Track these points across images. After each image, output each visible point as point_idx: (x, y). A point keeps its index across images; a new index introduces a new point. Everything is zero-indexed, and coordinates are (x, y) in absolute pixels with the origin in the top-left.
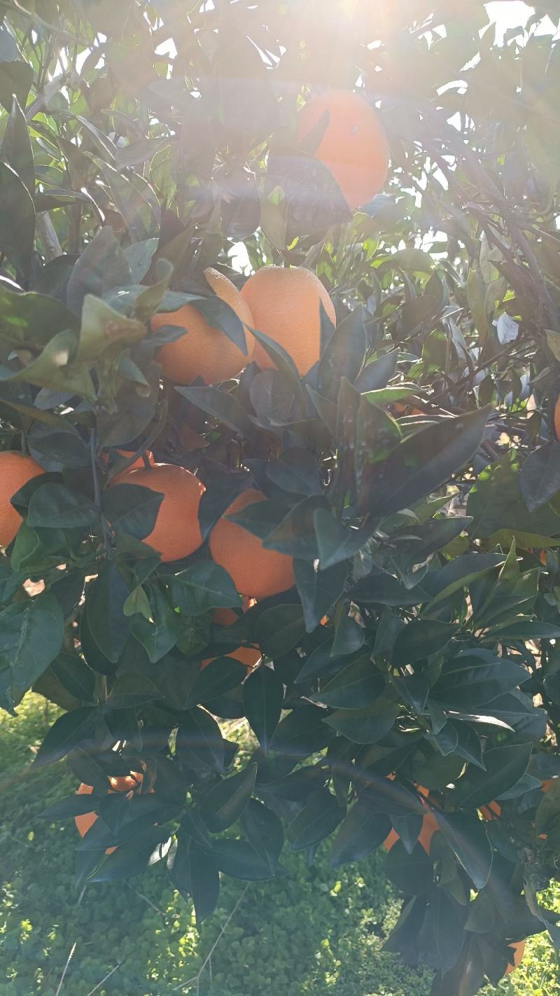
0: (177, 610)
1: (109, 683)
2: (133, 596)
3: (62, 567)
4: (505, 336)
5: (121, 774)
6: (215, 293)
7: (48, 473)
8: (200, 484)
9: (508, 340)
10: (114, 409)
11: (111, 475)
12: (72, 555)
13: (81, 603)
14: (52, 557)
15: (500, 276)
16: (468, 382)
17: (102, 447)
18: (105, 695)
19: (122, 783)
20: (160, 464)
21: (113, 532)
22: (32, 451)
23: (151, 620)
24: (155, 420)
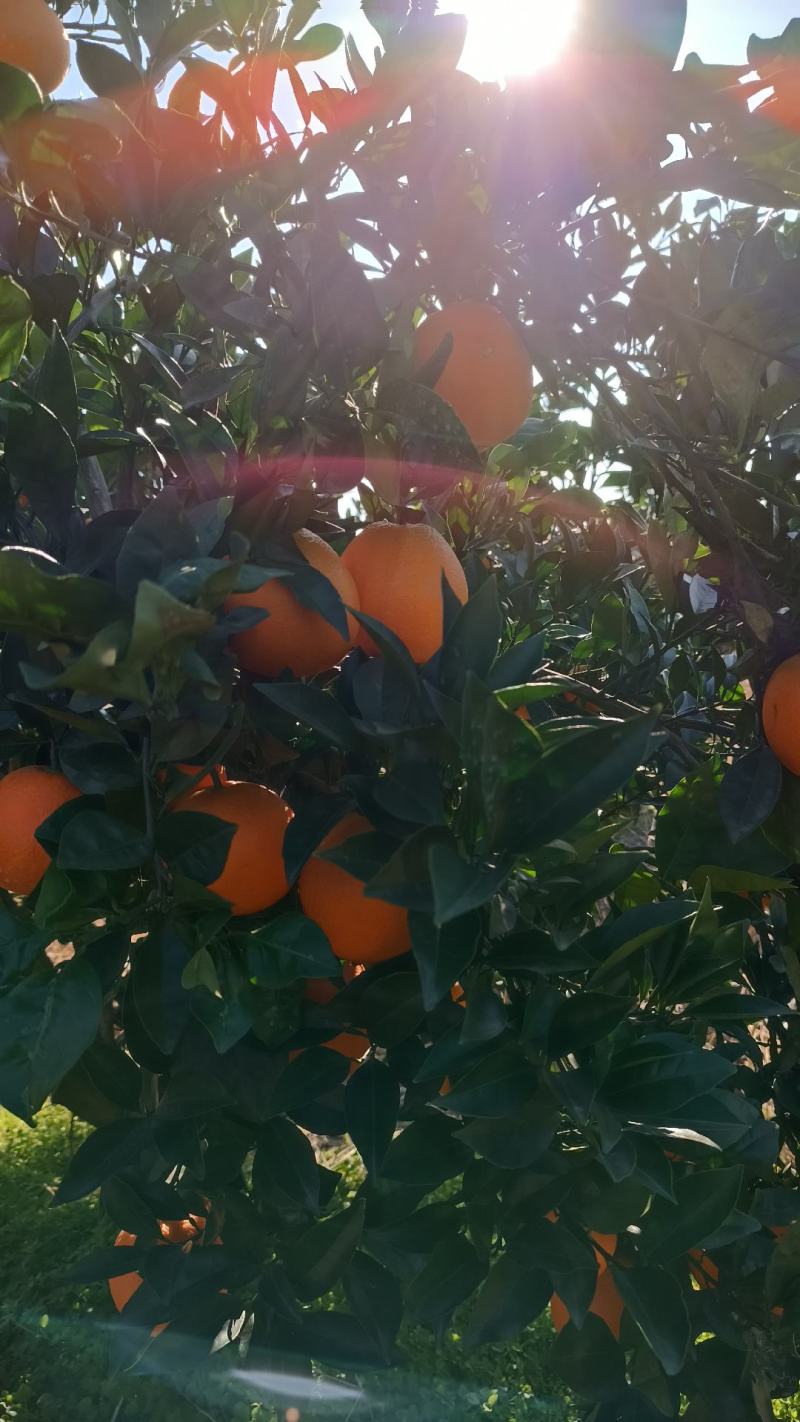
0: (253, 981)
1: (162, 1084)
2: (195, 961)
3: (100, 923)
4: (701, 604)
5: (174, 1217)
6: (307, 562)
7: (85, 795)
8: (287, 808)
9: (705, 609)
10: (174, 714)
11: (168, 799)
12: (115, 907)
13: (124, 974)
14: (89, 909)
15: (688, 527)
16: (654, 664)
17: (157, 761)
18: (156, 1100)
19: (177, 1230)
20: (234, 783)
21: (170, 876)
22: (66, 768)
23: (218, 994)
24: (228, 726)
